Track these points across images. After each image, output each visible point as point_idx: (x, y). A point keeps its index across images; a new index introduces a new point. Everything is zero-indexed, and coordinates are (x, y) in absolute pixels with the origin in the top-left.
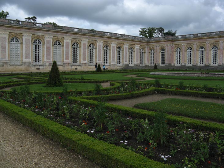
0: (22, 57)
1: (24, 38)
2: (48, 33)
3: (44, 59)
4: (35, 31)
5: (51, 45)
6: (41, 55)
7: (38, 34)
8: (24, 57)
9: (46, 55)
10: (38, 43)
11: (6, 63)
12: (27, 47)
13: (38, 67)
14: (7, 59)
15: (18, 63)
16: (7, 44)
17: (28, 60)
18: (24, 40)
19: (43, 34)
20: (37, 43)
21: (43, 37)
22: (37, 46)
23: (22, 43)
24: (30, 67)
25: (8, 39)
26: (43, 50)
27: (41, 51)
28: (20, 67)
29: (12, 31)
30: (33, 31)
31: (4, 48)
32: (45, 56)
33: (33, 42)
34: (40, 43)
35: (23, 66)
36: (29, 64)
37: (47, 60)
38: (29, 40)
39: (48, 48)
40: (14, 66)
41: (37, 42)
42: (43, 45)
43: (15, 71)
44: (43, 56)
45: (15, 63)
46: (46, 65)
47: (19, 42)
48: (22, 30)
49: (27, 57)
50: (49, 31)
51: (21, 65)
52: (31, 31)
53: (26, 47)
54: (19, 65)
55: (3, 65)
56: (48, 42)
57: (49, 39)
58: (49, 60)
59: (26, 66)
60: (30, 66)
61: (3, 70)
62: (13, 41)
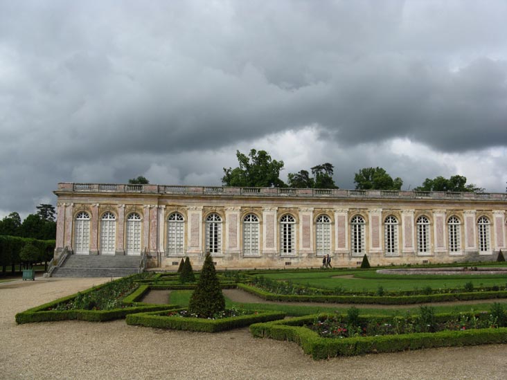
0: (262, 244)
1: (265, 214)
2: (305, 203)
3: (298, 247)
4: (283, 202)
5: (311, 223)
6: (294, 240)
7: (288, 206)
8: (265, 244)
9: (303, 239)
10: (289, 221)
11: (236, 255)
12: (270, 228)
13: (288, 260)
14: (238, 248)
15: (256, 254)
16: (238, 224)
17: (271, 249)
18: (264, 217)
19: (297, 206)
21: (297, 210)
22: (287, 226)
23: (261, 223)
24: (275, 260)
25: (240, 218)
26: (298, 232)
27: (294, 234)
28: (258, 261)
29: (245, 205)
30: (280, 202)
31: (233, 232)
32: (301, 241)
33: (279, 220)
34: (293, 221)
35: (263, 258)
36: (272, 257)
37: (305, 249)
38: (273, 216)
39: (306, 228)
40: (250, 259)
41: (287, 219)
42: (298, 223)
43: (250, 266)
44: (298, 241)
45: (251, 254)
46: (301, 257)
47: (257, 220)
48: (262, 202)
49: (270, 244)
50: (306, 200)
51: (260, 257)
52: (276, 201)
53: (267, 229)
54: (256, 258)
55: (232, 258)
56: (306, 218)
57: (306, 214)
58: (308, 249)
59: (267, 259)
60: (275, 258)
61: (232, 266)
62: (249, 220)
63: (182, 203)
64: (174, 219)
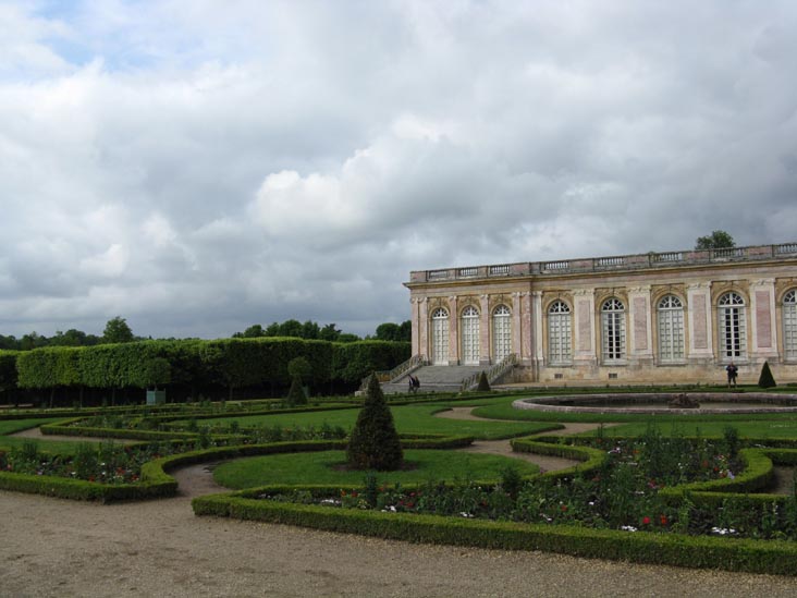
0: (687, 346)
1: (690, 294)
2: (758, 270)
3: (750, 346)
4: (720, 271)
5: (773, 303)
6: (743, 337)
7: (729, 278)
8: (692, 344)
9: (758, 334)
10: (734, 302)
11: (647, 361)
12: (700, 316)
14: (649, 351)
15: (682, 361)
16: (649, 313)
17: (702, 351)
18: (690, 299)
19: (744, 277)
20: (731, 302)
21: (745, 284)
22: (732, 310)
23: (686, 309)
25: (652, 302)
26: (749, 321)
27: (743, 324)
28: (681, 371)
29: (658, 282)
30: (713, 272)
31: (641, 325)
32: (754, 337)
33: (715, 302)
34: (741, 302)
35: (689, 367)
36: (705, 364)
37: (761, 350)
38: (703, 297)
39: (763, 315)
40: (667, 368)
41: (731, 299)
42: (748, 306)
43: (668, 380)
44: (750, 337)
45: (671, 359)
46: (756, 364)
47: (679, 305)
48: (683, 274)
49: (700, 344)
50: (759, 265)
51: (684, 365)
52: (706, 272)
53: (695, 318)
55: (640, 367)
56: (762, 297)
57: (762, 289)
58: (767, 350)
59: (696, 367)
61: (640, 379)
62: (667, 306)
63: (564, 285)
64: (557, 310)
